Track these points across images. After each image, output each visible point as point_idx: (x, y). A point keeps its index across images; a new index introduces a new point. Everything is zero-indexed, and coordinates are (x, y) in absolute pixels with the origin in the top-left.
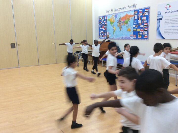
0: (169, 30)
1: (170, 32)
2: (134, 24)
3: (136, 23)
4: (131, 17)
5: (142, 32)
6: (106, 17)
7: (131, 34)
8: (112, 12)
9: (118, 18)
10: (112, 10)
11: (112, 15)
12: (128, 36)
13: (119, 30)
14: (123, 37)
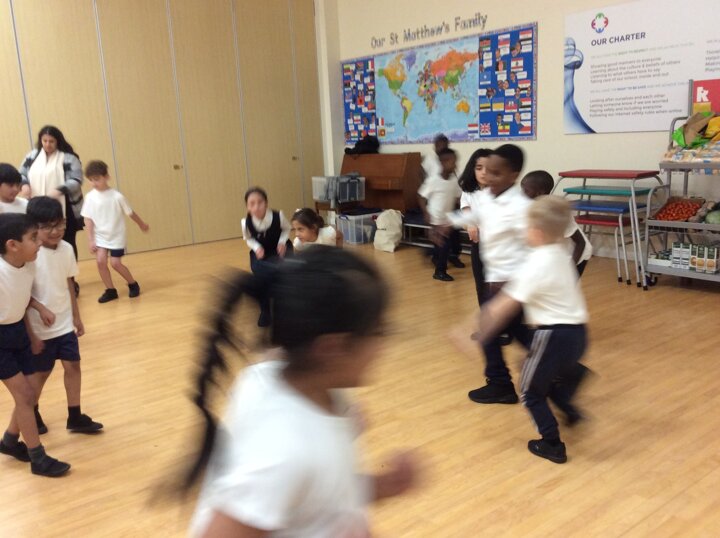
0: (608, 102)
1: (610, 107)
2: (481, 87)
3: (489, 82)
4: (467, 60)
5: (513, 114)
6: (370, 63)
7: (471, 123)
8: (392, 43)
9: (420, 66)
10: (394, 37)
11: (394, 56)
12: (462, 131)
13: (426, 109)
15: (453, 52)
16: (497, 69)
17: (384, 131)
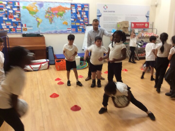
0: (107, 25)
2: (72, 18)
3: (75, 17)
4: (67, 10)
5: (83, 26)
7: (68, 28)
9: (45, 8)
11: (32, 3)
12: (64, 30)
13: (49, 22)
14: (57, 31)
15: (61, 6)
16: (77, 14)
17: (26, 29)
